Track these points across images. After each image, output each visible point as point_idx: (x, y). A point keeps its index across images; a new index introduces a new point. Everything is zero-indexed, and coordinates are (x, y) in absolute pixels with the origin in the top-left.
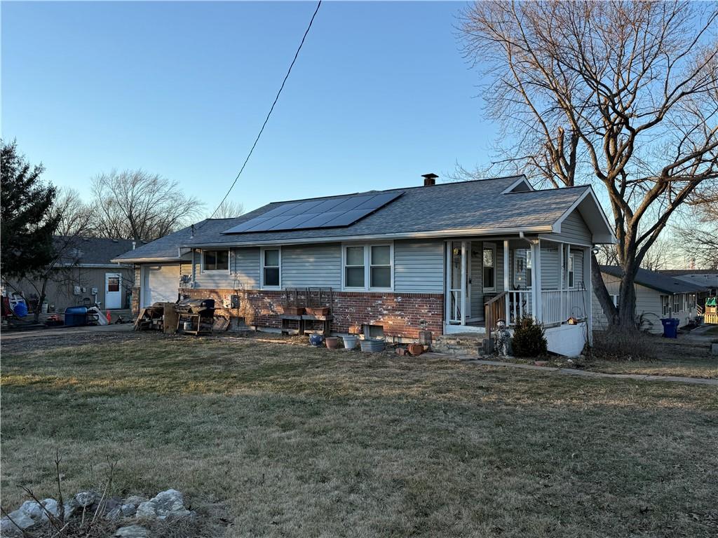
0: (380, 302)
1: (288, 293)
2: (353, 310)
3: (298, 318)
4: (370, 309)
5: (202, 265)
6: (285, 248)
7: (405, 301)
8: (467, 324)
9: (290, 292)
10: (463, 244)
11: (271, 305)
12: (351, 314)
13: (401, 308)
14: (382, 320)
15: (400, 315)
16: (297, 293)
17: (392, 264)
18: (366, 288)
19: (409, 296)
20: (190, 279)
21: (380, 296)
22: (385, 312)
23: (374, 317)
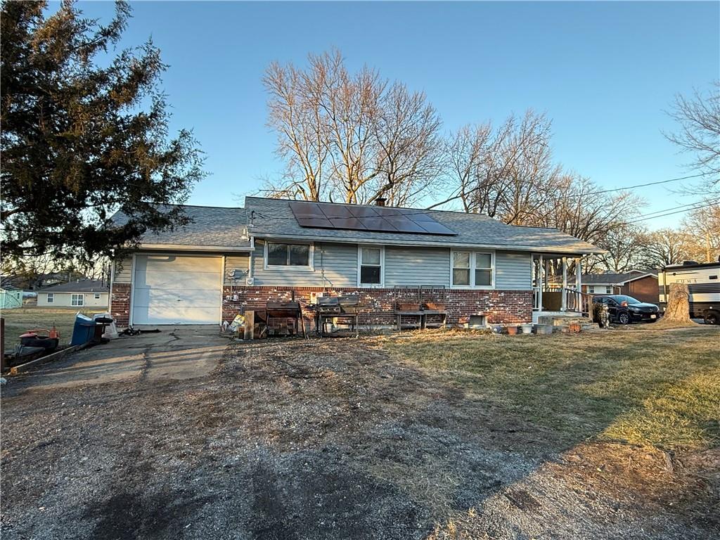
0: (487, 297)
1: (395, 290)
2: (463, 304)
3: (421, 313)
4: (478, 303)
5: (266, 259)
6: (389, 248)
7: (508, 296)
8: (543, 310)
9: (398, 290)
10: (541, 258)
11: (373, 302)
12: (461, 307)
13: (503, 300)
14: (488, 311)
15: (502, 307)
16: (406, 290)
17: (493, 267)
18: (472, 286)
19: (510, 292)
20: (245, 275)
21: (487, 293)
22: (491, 305)
23: (482, 309)
